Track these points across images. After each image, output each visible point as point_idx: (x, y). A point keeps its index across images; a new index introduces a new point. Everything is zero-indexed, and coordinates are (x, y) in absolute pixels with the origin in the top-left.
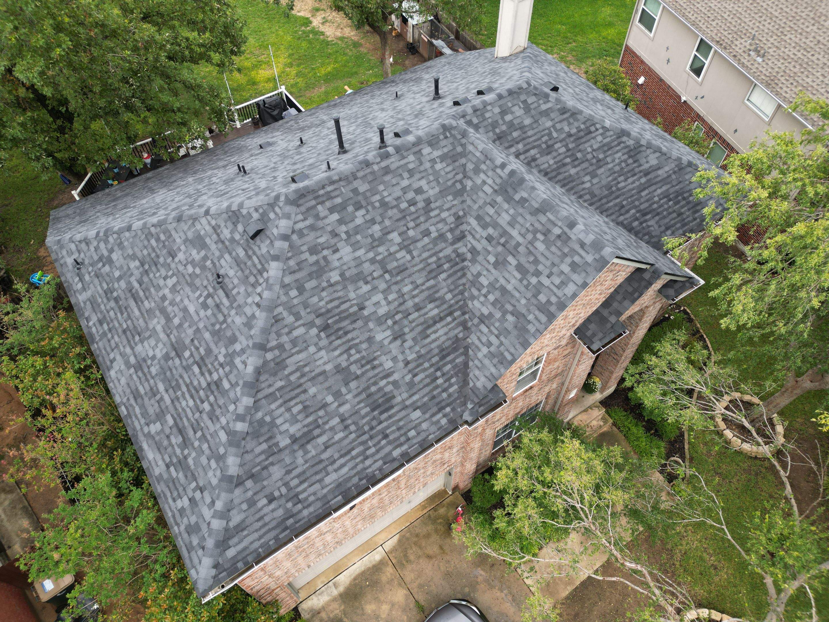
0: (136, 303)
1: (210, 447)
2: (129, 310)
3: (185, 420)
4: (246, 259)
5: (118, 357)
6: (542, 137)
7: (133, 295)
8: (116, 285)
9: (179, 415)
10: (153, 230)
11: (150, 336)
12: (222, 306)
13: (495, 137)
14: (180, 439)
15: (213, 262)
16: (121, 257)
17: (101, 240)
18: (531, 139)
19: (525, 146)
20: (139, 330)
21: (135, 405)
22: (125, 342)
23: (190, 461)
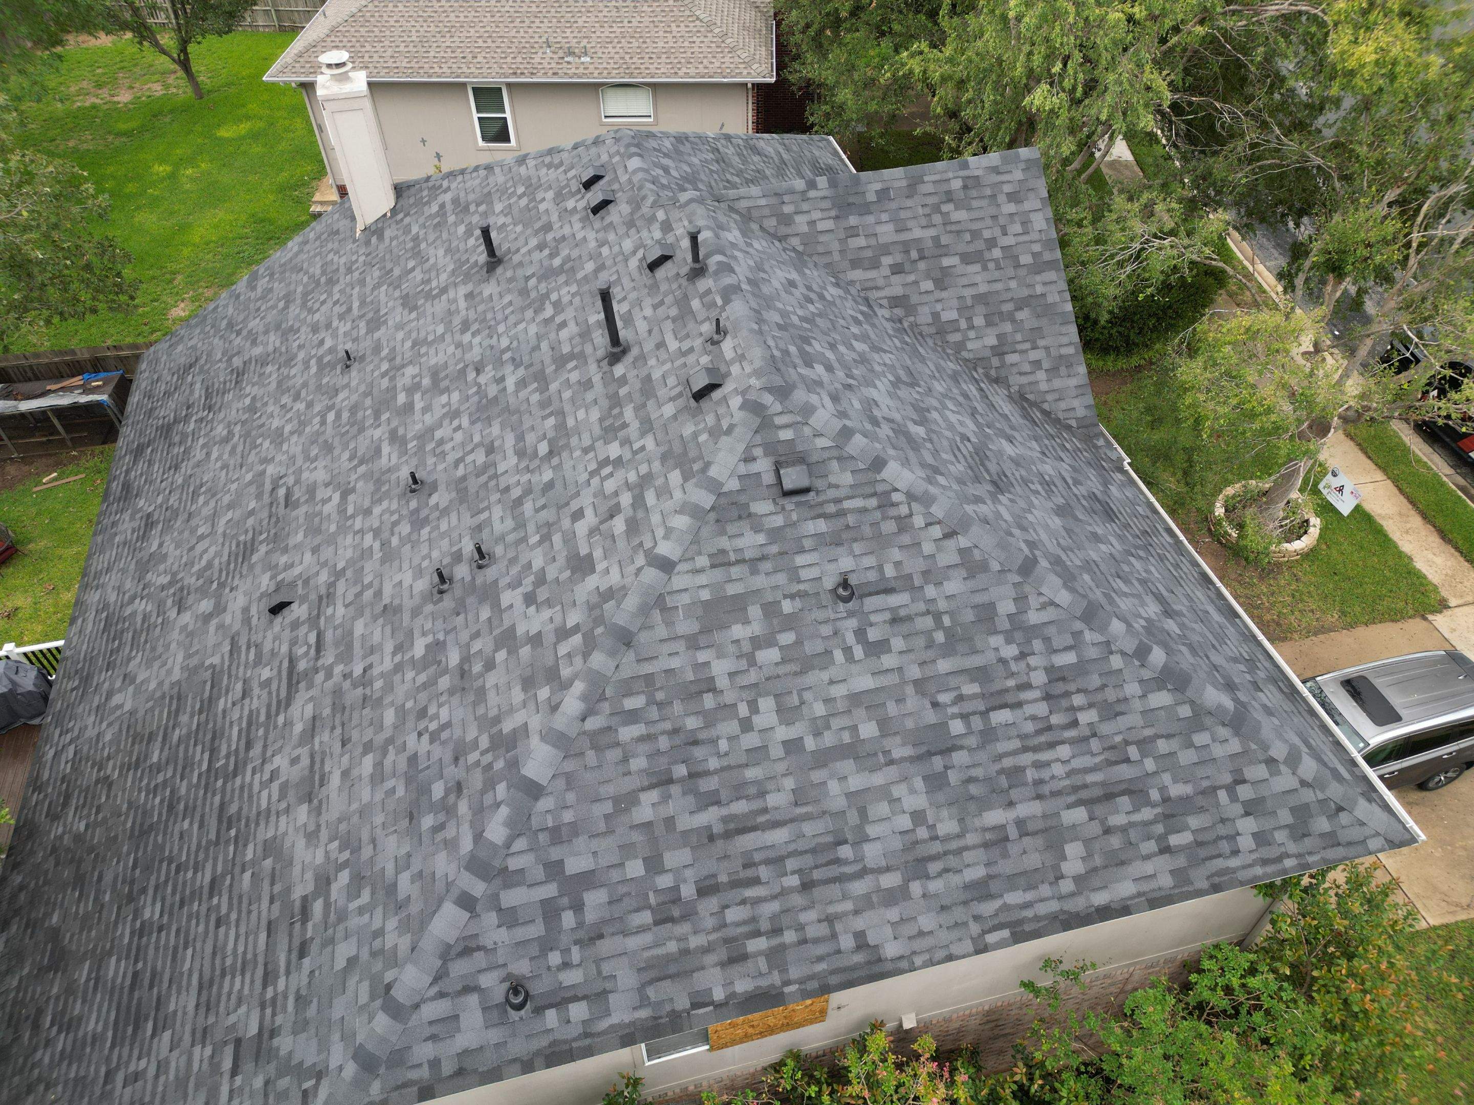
0: (754, 829)
1: (1169, 736)
2: (757, 857)
3: (1091, 778)
4: (839, 523)
5: (859, 923)
7: (728, 835)
8: (664, 881)
9: (1075, 789)
10: (593, 723)
11: (863, 812)
12: (903, 613)
14: (1124, 802)
15: (792, 597)
16: (595, 844)
17: (496, 897)
20: (829, 839)
21: (996, 904)
22: (835, 890)
23: (1177, 790)
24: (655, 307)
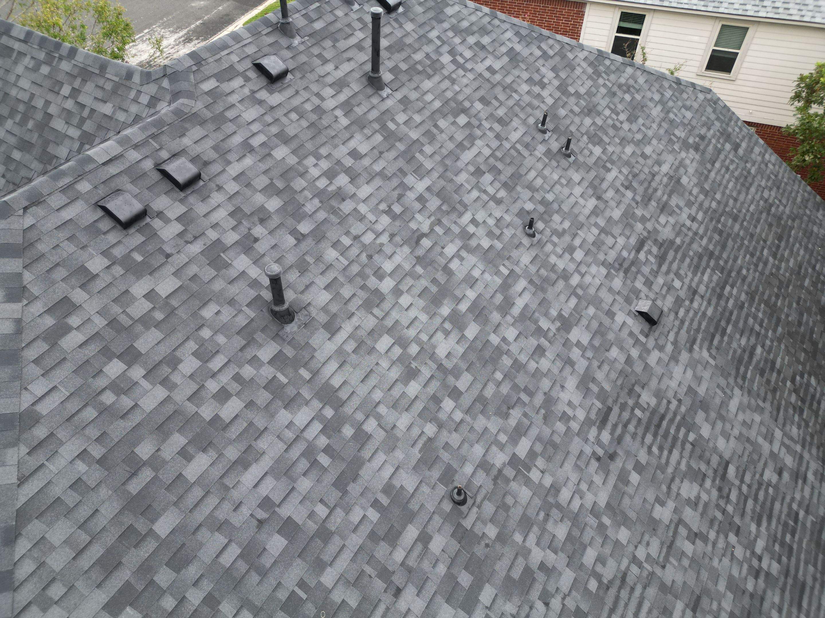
24: (325, 61)
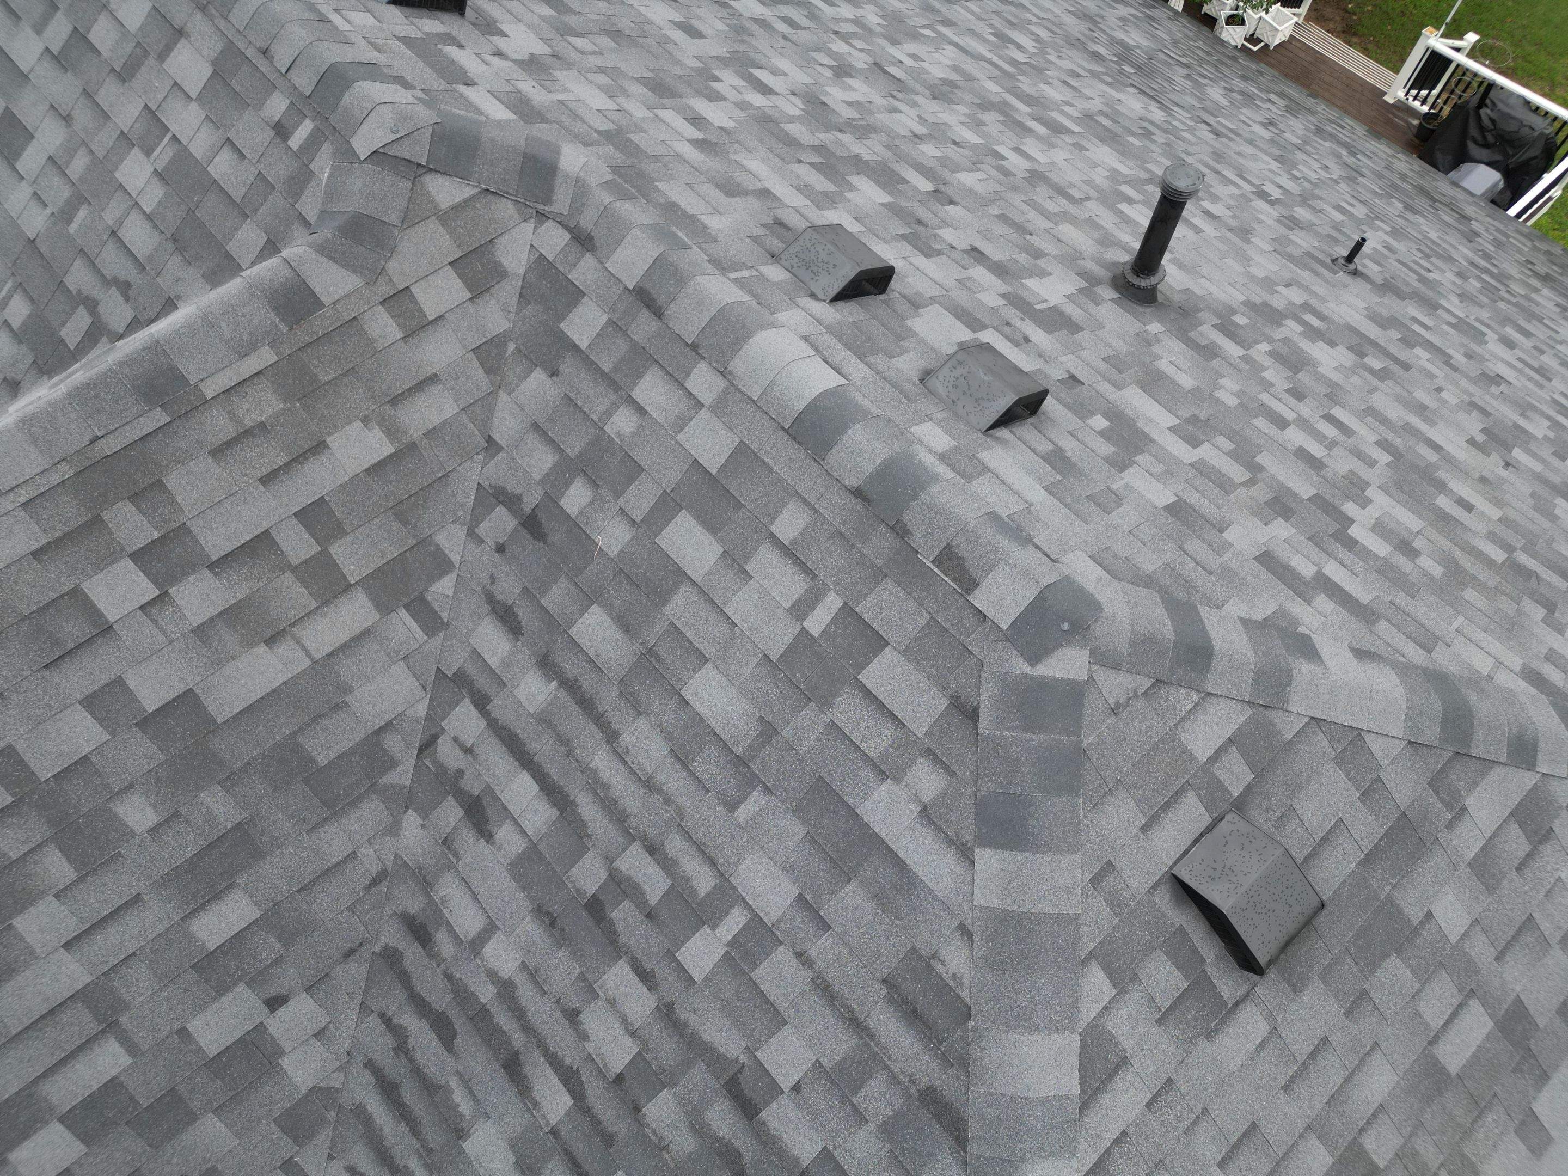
6: (652, 849)
13: (531, 500)
18: (601, 760)
19: (545, 720)
